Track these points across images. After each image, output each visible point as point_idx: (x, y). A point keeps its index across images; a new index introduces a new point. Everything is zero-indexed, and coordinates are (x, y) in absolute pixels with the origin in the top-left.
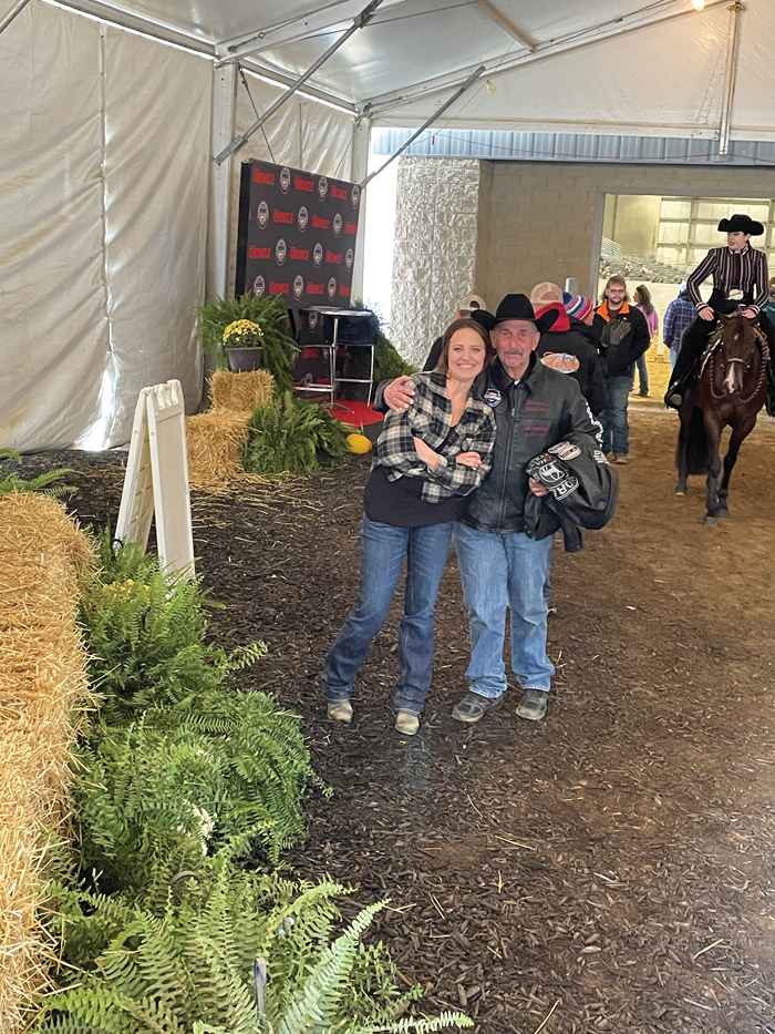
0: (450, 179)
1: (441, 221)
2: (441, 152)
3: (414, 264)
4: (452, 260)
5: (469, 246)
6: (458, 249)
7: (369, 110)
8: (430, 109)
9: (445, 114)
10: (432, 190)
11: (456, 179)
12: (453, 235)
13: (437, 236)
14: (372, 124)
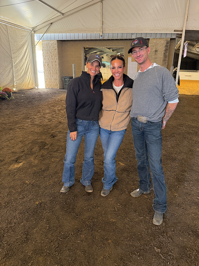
1: (51, 53)
3: (47, 62)
4: (54, 61)
5: (57, 58)
8: (45, 30)
10: (49, 47)
11: (53, 45)
12: (53, 56)
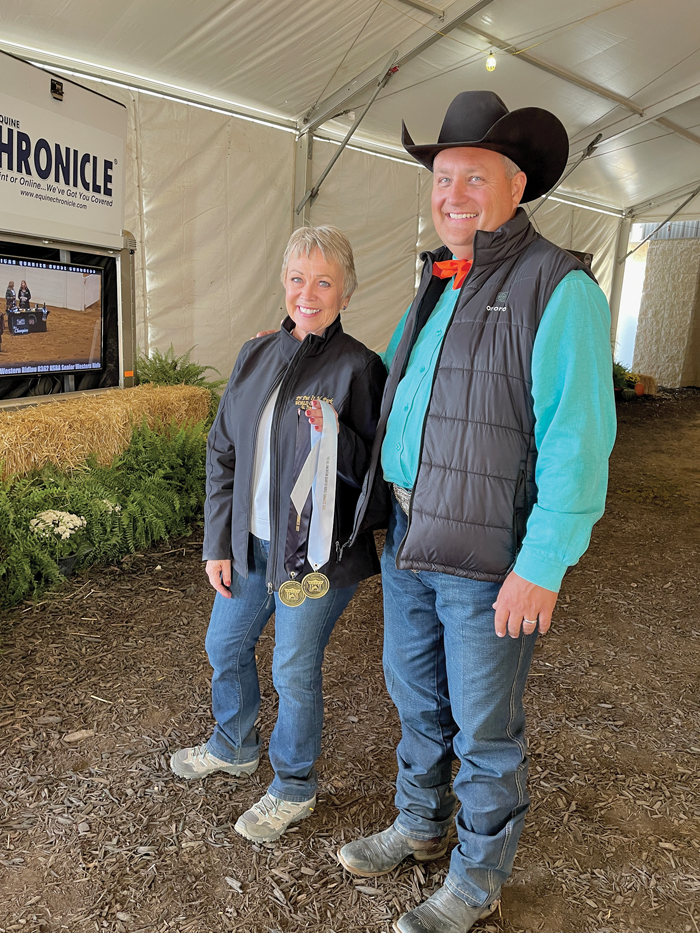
0: (682, 252)
2: (677, 235)
3: (653, 306)
4: (678, 303)
5: (690, 295)
6: (683, 296)
7: (632, 213)
8: (671, 209)
9: (681, 211)
10: (669, 260)
11: (685, 253)
12: (681, 288)
13: (670, 288)
14: (633, 222)
